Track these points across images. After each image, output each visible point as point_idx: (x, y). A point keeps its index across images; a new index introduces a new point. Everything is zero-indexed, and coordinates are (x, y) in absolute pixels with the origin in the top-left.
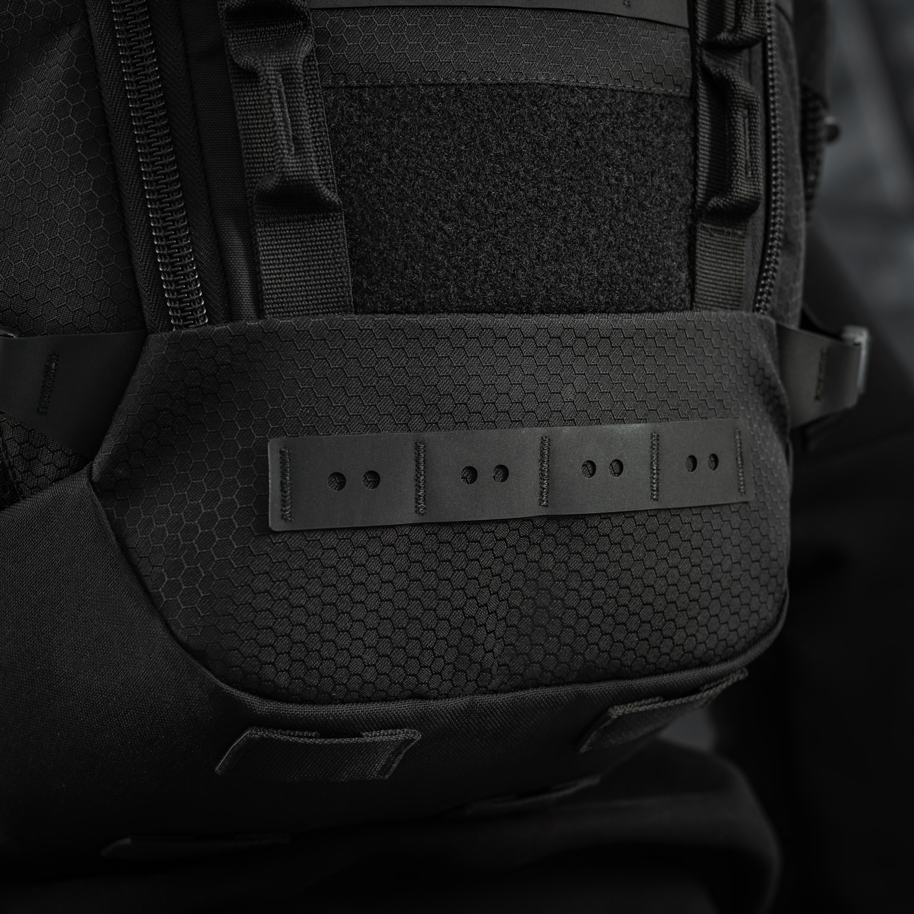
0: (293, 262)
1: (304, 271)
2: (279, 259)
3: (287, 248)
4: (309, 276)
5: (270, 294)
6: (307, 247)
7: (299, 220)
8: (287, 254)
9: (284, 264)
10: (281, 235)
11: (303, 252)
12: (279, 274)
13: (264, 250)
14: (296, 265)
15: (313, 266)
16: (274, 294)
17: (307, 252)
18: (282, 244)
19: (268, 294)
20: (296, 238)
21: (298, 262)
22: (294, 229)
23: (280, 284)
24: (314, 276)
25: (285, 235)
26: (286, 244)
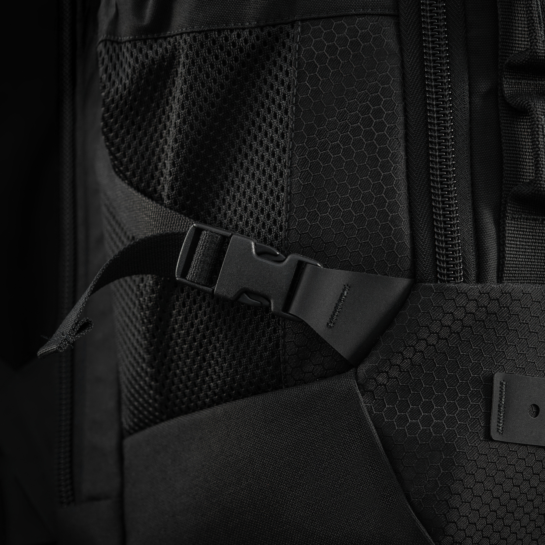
0: (525, 249)
1: (531, 256)
2: (517, 245)
3: (523, 238)
4: (534, 259)
5: (509, 267)
6: (536, 239)
7: (534, 220)
8: (522, 242)
9: (519, 248)
10: (521, 228)
11: (532, 242)
12: (516, 255)
13: (509, 236)
14: (527, 250)
15: (538, 253)
16: (511, 267)
17: (535, 243)
18: (520, 234)
19: (507, 267)
20: (529, 232)
21: (528, 249)
22: (529, 225)
23: (515, 261)
24: (537, 259)
25: (523, 228)
26: (523, 235)
